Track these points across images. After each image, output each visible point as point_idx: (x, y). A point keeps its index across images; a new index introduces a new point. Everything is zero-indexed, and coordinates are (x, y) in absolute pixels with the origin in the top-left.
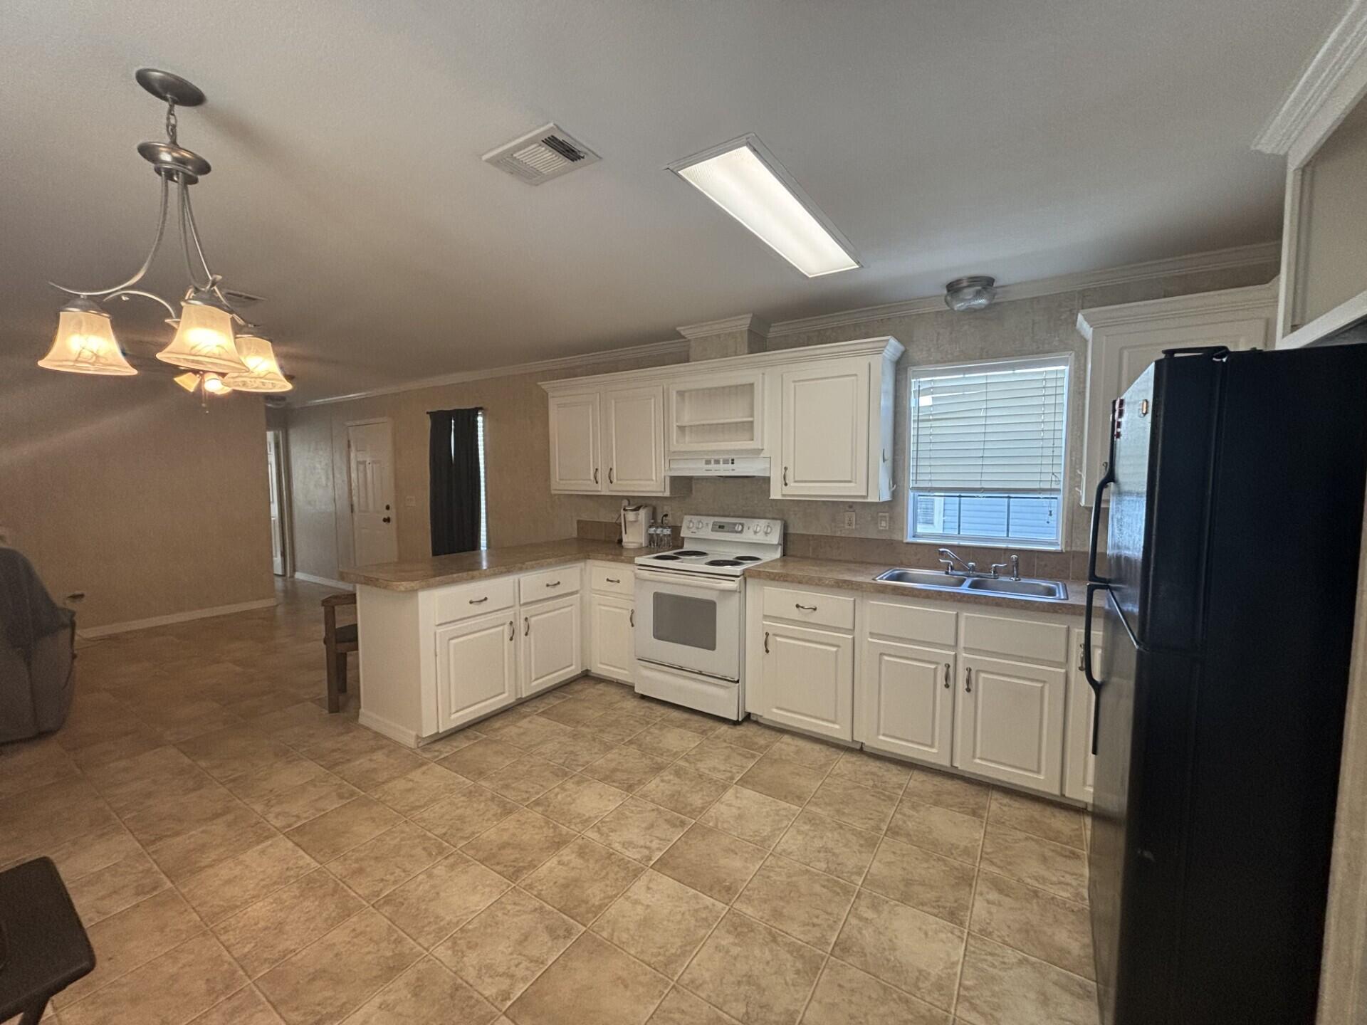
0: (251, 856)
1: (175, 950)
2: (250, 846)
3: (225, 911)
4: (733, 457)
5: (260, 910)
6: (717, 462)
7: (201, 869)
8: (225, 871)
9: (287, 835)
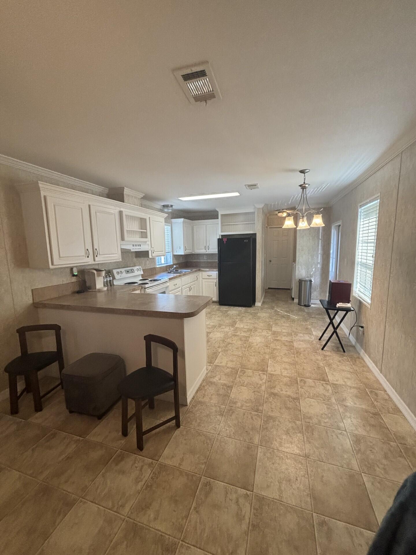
0: (278, 372)
1: (303, 363)
2: (276, 375)
3: (291, 364)
4: (140, 244)
5: (285, 359)
6: (136, 246)
7: (289, 377)
8: (285, 373)
9: (267, 371)
